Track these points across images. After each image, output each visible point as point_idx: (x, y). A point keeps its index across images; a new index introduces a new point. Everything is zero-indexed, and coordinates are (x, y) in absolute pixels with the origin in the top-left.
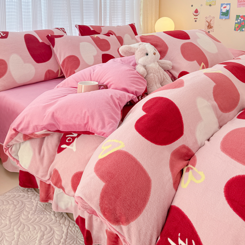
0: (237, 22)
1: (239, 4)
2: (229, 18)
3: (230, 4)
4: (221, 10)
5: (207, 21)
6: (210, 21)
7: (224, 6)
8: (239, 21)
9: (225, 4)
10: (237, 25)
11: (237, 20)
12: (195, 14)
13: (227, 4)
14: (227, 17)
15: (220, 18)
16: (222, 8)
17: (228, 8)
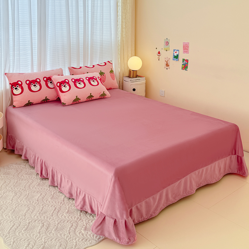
0: (183, 63)
1: (184, 51)
2: (178, 60)
3: (178, 50)
4: (174, 54)
5: (166, 61)
6: (168, 61)
7: (176, 51)
8: (184, 63)
9: (176, 50)
10: (183, 66)
11: (183, 62)
12: (158, 54)
13: (177, 50)
14: (177, 59)
15: (173, 60)
16: (174, 52)
17: (177, 53)
